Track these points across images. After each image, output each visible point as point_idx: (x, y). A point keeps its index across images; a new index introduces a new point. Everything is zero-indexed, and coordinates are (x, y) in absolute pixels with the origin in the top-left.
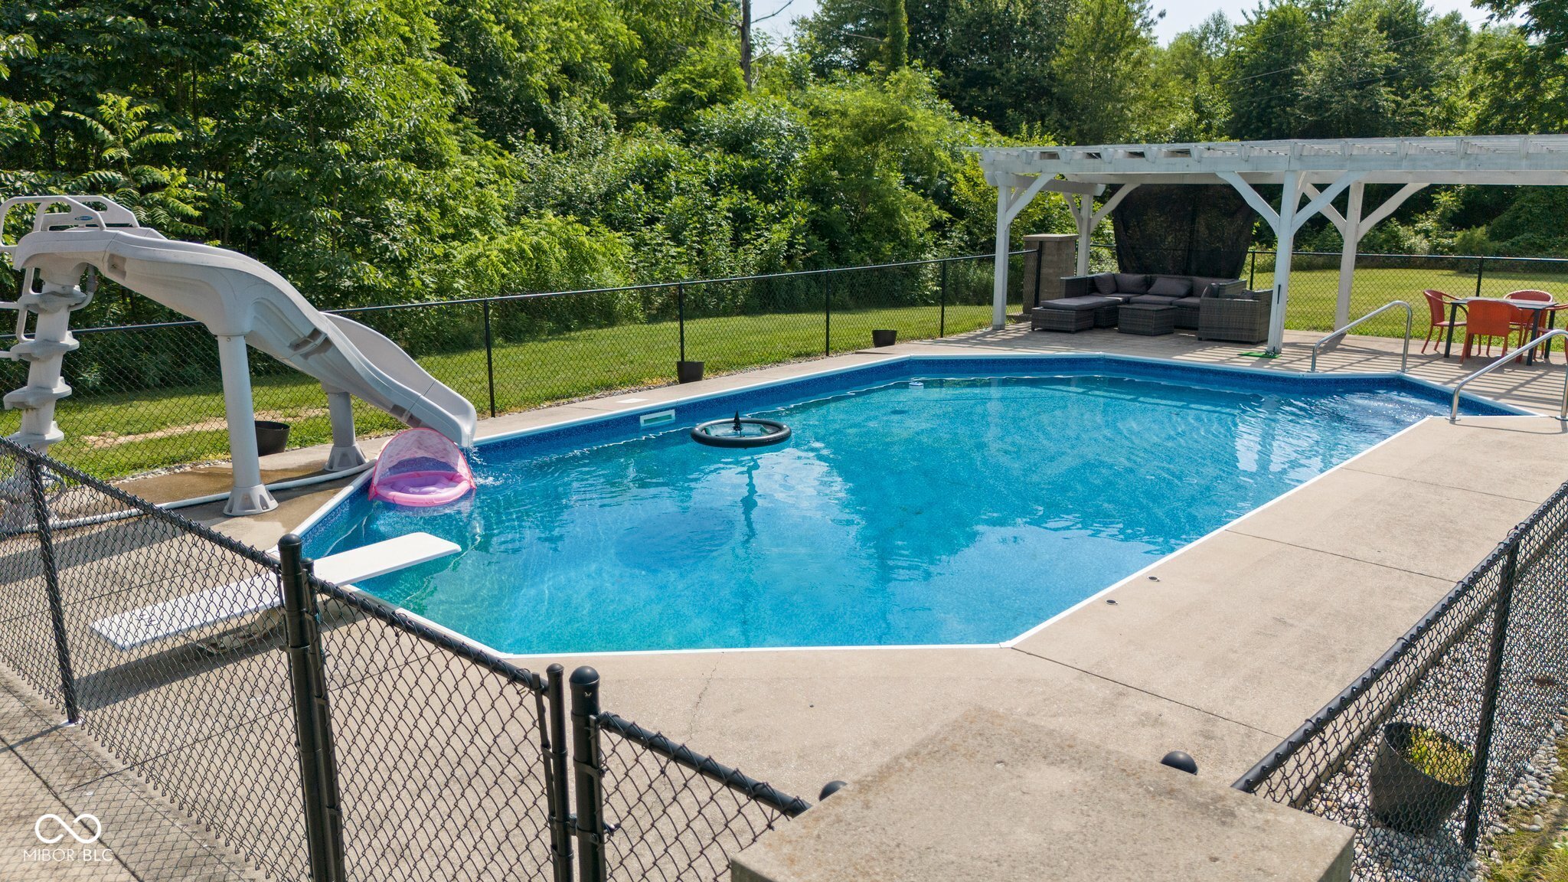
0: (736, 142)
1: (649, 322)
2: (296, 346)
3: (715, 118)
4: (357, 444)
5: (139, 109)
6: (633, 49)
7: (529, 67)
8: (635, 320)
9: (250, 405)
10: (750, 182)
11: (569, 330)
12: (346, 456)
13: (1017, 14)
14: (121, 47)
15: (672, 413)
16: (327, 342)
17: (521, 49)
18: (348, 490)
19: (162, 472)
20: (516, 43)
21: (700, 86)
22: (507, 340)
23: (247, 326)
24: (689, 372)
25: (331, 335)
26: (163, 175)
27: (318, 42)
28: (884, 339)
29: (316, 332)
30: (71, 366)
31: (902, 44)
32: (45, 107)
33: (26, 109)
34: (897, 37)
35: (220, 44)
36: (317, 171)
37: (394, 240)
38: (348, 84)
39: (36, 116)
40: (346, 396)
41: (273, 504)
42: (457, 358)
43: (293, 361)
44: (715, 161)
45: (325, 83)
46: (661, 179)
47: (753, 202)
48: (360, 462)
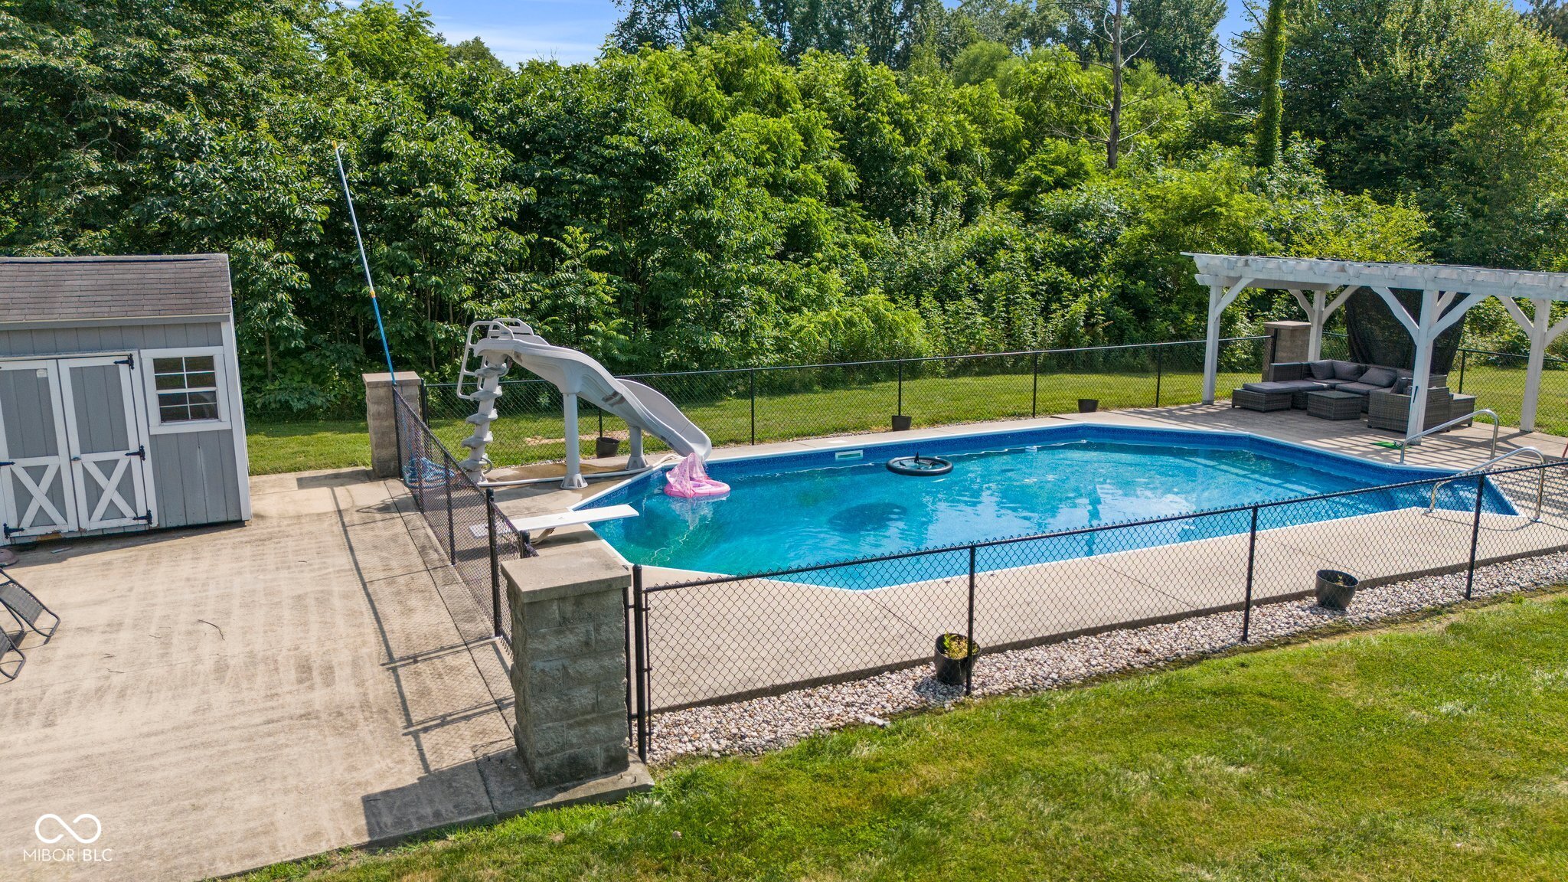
0: (1066, 224)
1: (949, 377)
2: (606, 400)
3: (1051, 202)
4: (643, 456)
5: (587, 235)
6: (1018, 131)
7: (911, 159)
8: (937, 375)
9: (576, 430)
10: (1069, 260)
11: (877, 381)
12: (636, 463)
13: (1420, 79)
14: (584, 192)
15: (861, 452)
16: (622, 399)
17: (907, 144)
18: (628, 481)
19: (550, 462)
20: (902, 139)
21: (1050, 172)
22: (825, 387)
23: (577, 389)
24: (901, 423)
25: (624, 394)
26: (595, 276)
27: (697, 185)
28: (1087, 406)
29: (616, 393)
30: (501, 405)
31: (1275, 119)
32: (533, 237)
33: (522, 239)
34: (1271, 112)
35: (642, 188)
36: (689, 272)
37: (739, 316)
38: (716, 214)
39: (528, 243)
40: (639, 429)
41: (585, 485)
42: (777, 400)
43: (606, 407)
44: (1043, 239)
45: (700, 213)
46: (992, 256)
47: (1068, 277)
48: (643, 466)
